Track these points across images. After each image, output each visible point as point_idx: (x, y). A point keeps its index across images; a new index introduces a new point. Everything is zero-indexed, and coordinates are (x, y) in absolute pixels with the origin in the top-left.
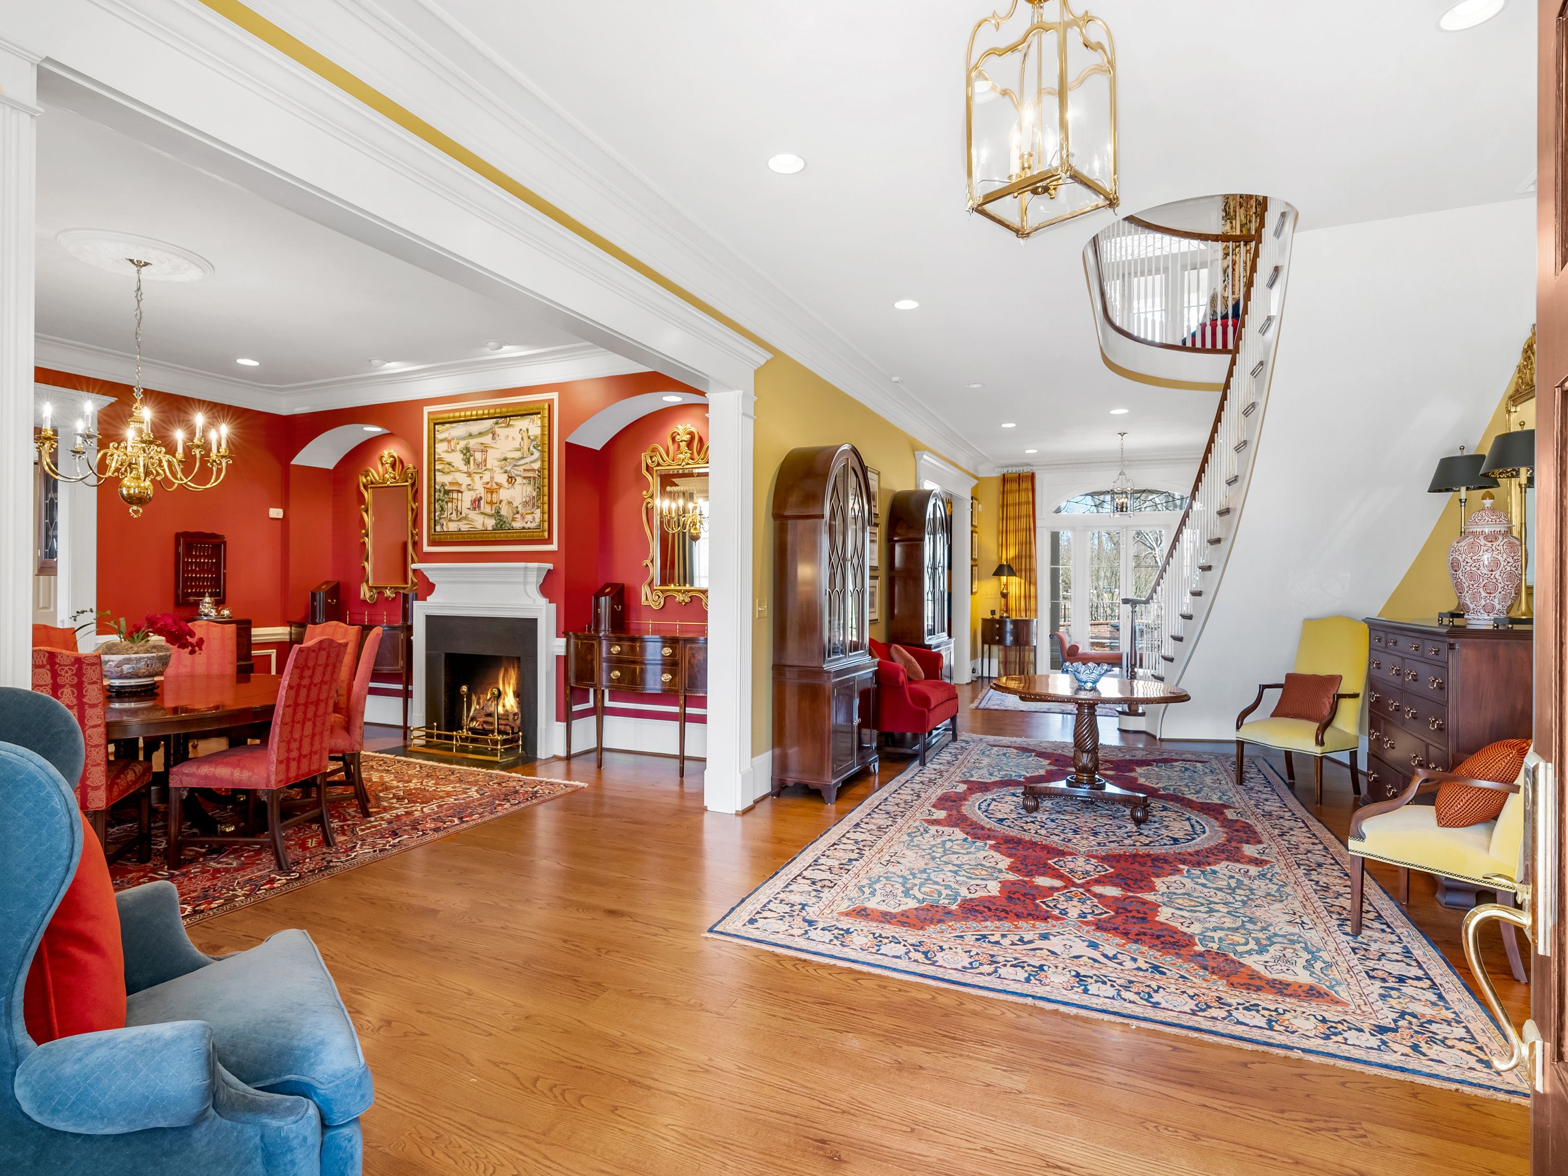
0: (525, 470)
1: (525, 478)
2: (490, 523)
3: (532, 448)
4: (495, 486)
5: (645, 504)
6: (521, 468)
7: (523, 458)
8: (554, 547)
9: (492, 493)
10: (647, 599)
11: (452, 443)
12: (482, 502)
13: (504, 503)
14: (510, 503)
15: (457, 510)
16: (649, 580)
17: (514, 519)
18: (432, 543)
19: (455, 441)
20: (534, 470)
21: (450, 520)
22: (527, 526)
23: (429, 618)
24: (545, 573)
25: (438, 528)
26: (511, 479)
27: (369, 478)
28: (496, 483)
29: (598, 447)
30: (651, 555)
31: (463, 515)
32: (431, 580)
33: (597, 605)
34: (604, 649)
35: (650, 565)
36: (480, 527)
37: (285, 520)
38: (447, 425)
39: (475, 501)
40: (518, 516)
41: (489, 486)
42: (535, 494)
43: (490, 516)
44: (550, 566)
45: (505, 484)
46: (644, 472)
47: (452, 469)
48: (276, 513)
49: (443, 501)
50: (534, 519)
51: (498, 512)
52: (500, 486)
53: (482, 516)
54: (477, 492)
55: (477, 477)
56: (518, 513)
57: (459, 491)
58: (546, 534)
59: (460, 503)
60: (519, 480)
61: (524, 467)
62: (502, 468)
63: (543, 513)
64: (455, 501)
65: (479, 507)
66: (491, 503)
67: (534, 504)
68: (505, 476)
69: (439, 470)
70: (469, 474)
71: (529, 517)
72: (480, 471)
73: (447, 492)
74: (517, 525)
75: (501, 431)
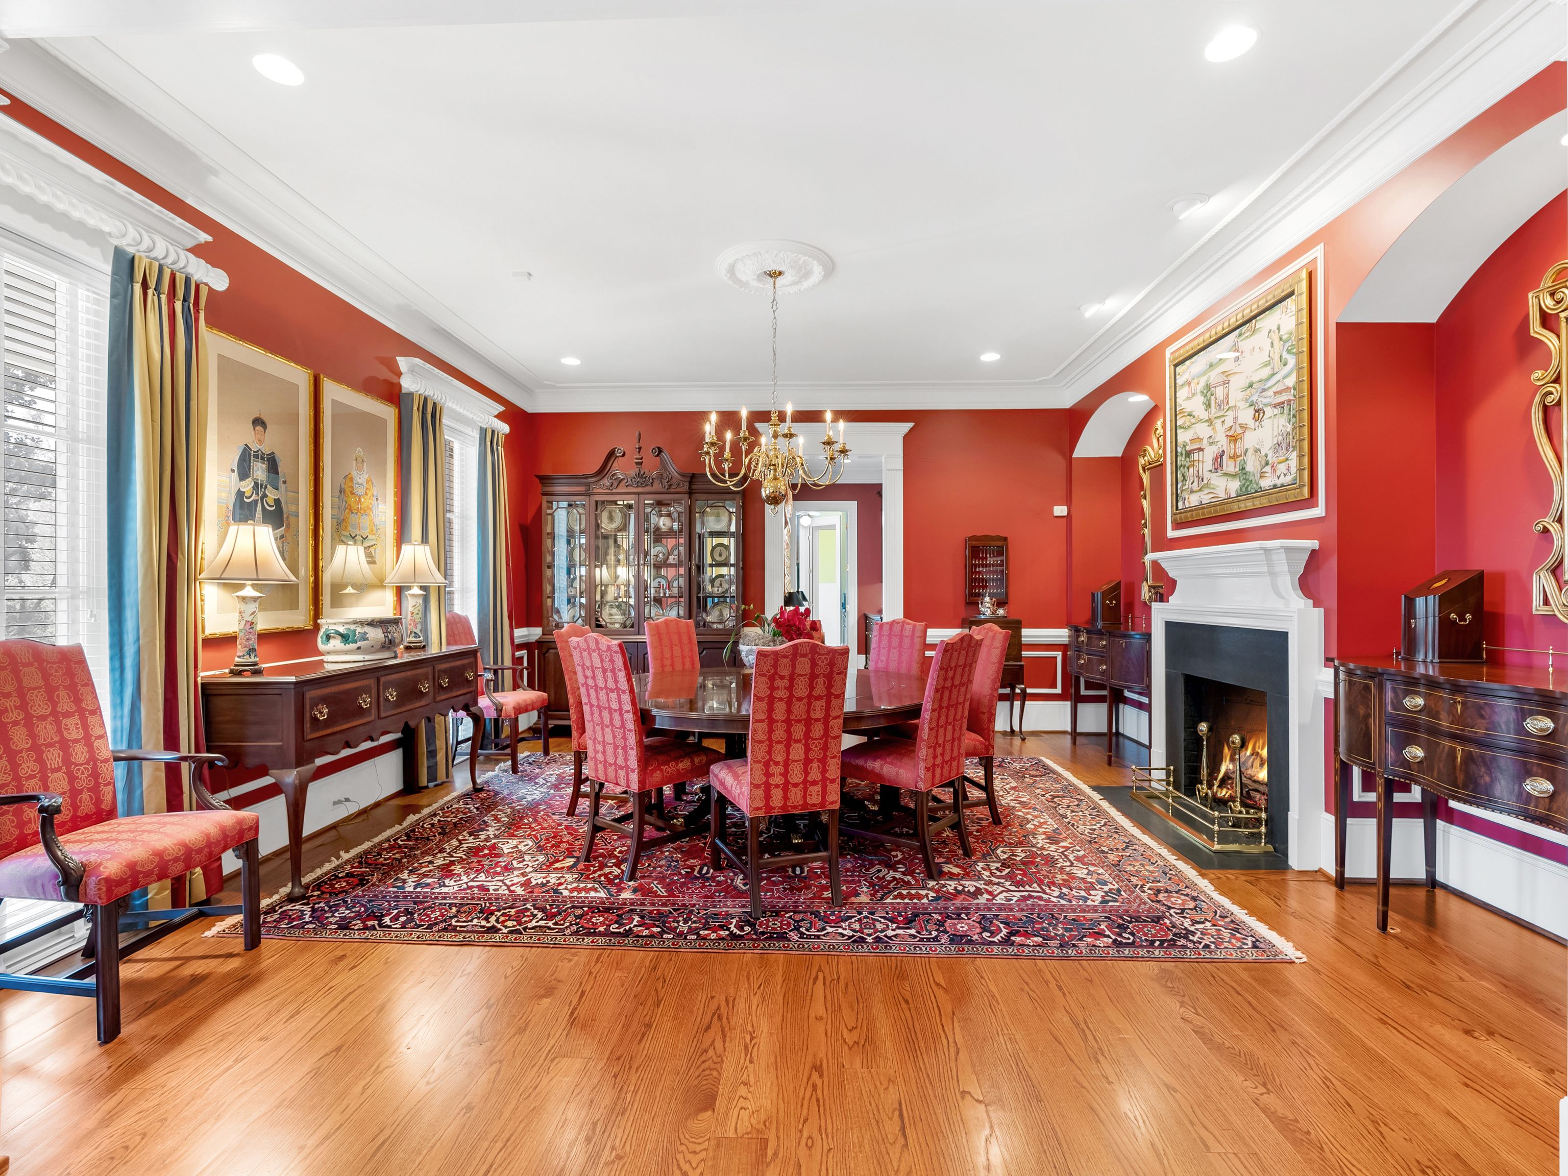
0: (1275, 393)
1: (1275, 406)
2: (1234, 486)
3: (1285, 355)
4: (1239, 431)
5: (1537, 398)
6: (1270, 393)
7: (1274, 374)
8: (1319, 511)
9: (1235, 441)
10: (1546, 602)
11: (1193, 385)
12: (1224, 457)
13: (1250, 452)
14: (1257, 451)
15: (1198, 476)
16: (1550, 560)
17: (1262, 475)
18: (1178, 525)
19: (1196, 381)
20: (1288, 389)
21: (1192, 492)
22: (1279, 482)
23: (1170, 626)
24: (1306, 556)
25: (1180, 505)
26: (1259, 413)
27: (1146, 458)
28: (1241, 426)
29: (1431, 316)
30: (1554, 506)
31: (1205, 481)
32: (1171, 574)
33: (1410, 612)
34: (1389, 695)
35: (1554, 528)
36: (1223, 495)
37: (1069, 516)
38: (1187, 363)
39: (1217, 458)
40: (1268, 469)
41: (1231, 433)
42: (1289, 428)
43: (1233, 476)
44: (1314, 544)
45: (1251, 423)
46: (1536, 329)
47: (1193, 421)
48: (1060, 510)
49: (1184, 466)
50: (1289, 469)
51: (1243, 469)
52: (1244, 427)
53: (1225, 478)
54: (1219, 444)
55: (1218, 423)
56: (1267, 464)
57: (1201, 449)
58: (1306, 491)
59: (1201, 464)
60: (1269, 411)
61: (1275, 389)
62: (1247, 400)
63: (1301, 457)
64: (1196, 463)
65: (1221, 466)
66: (1234, 457)
67: (1288, 444)
68: (1251, 411)
69: (1181, 427)
70: (1210, 422)
71: (1282, 468)
72: (1221, 413)
73: (1188, 454)
74: (1266, 483)
75: (1244, 345)
